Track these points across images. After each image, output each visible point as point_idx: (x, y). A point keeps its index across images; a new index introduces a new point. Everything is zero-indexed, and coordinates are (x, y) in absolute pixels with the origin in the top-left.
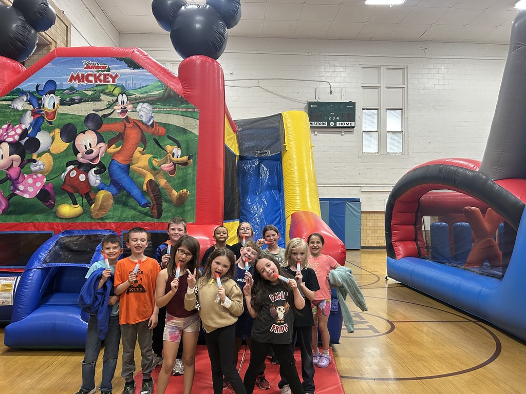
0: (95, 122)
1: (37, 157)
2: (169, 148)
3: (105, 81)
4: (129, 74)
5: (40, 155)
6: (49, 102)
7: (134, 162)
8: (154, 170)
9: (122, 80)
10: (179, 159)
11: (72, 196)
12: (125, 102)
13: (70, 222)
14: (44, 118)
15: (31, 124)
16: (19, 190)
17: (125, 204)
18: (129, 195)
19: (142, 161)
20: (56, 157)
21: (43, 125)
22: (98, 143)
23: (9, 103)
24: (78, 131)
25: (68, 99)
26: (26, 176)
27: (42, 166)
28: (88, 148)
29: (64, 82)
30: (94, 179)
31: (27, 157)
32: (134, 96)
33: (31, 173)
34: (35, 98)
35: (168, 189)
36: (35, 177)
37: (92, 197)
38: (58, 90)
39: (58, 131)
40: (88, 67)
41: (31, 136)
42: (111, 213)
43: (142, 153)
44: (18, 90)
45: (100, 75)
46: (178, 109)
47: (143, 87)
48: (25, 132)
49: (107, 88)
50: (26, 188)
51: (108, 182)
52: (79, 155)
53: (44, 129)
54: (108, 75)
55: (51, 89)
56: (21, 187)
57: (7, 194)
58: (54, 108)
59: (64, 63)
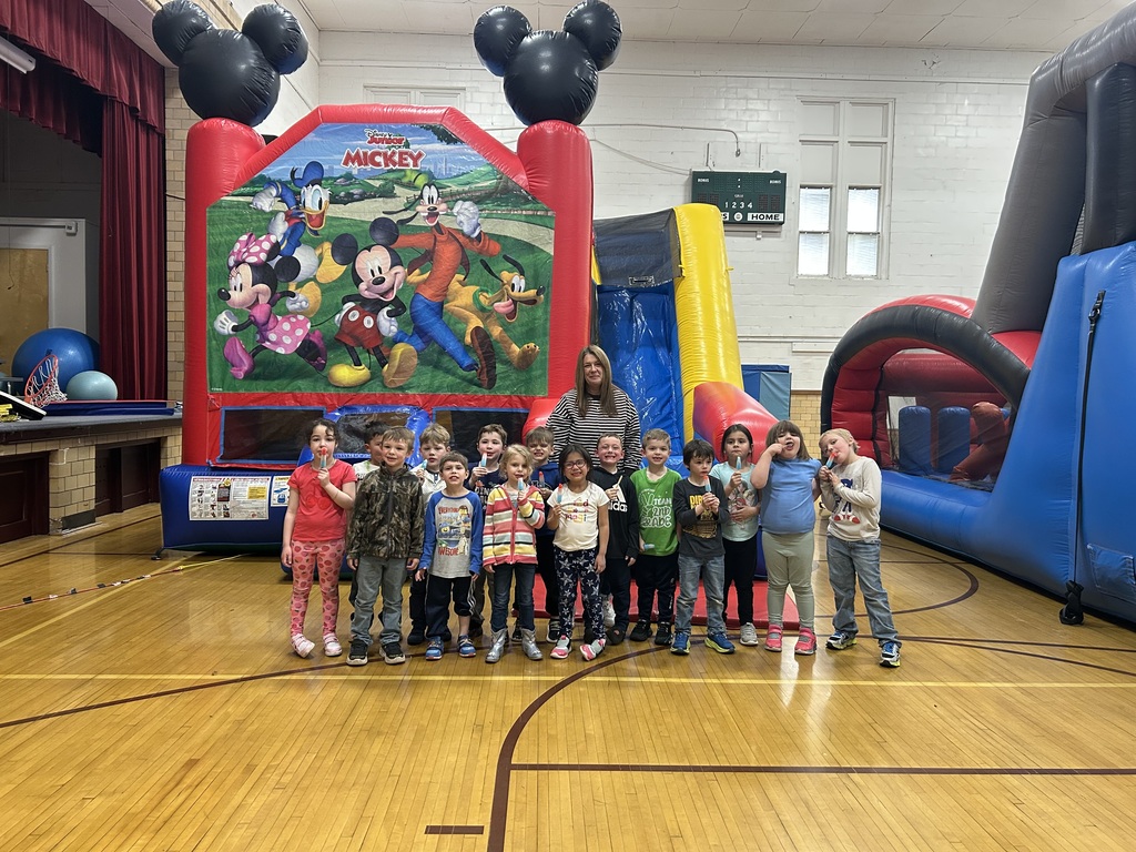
0: (386, 232)
1: (297, 289)
2: (505, 275)
3: (401, 164)
4: (441, 152)
5: (300, 285)
6: (313, 197)
7: (450, 298)
8: (483, 311)
9: (429, 161)
10: (522, 294)
11: (351, 351)
12: (435, 200)
13: (352, 393)
14: (305, 225)
15: (285, 235)
16: (269, 341)
17: (437, 366)
18: (443, 351)
19: (463, 296)
20: (326, 289)
21: (304, 236)
22: (392, 267)
23: (249, 199)
24: (360, 246)
25: (342, 194)
26: (279, 318)
27: (304, 303)
28: (377, 274)
29: (335, 165)
30: (388, 326)
31: (280, 288)
32: (448, 189)
33: (287, 314)
34: (290, 191)
35: (506, 342)
36: (293, 320)
37: (385, 354)
38: (327, 179)
39: (327, 246)
40: (373, 140)
41: (285, 253)
42: (414, 379)
43: (463, 284)
44: (263, 177)
45: (394, 153)
46: (520, 212)
47: (463, 174)
48: (276, 247)
49: (405, 176)
50: (280, 338)
51: (410, 330)
52: (363, 286)
53: (306, 243)
54: (406, 153)
55: (315, 174)
56: (273, 337)
57: (251, 348)
58: (320, 208)
59: (335, 133)
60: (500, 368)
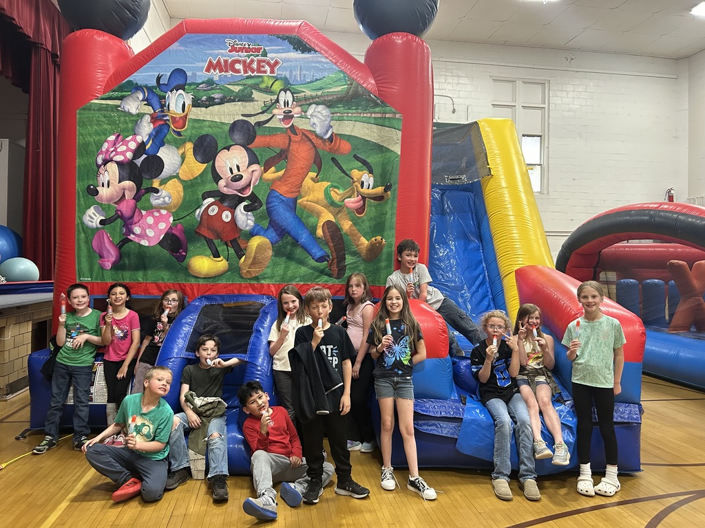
0: (245, 133)
1: (160, 185)
2: (355, 173)
3: (259, 71)
4: (296, 60)
5: (163, 182)
6: (177, 101)
7: (303, 194)
9: (285, 69)
10: (371, 191)
11: (210, 243)
12: (290, 103)
13: (210, 282)
14: (169, 126)
15: (150, 135)
16: (134, 234)
17: (290, 257)
18: (296, 243)
19: (314, 191)
20: (189, 185)
21: (168, 137)
22: (250, 164)
23: (117, 102)
24: (220, 146)
25: (204, 98)
26: (144, 212)
27: (167, 199)
28: (235, 172)
29: (198, 72)
30: (245, 219)
31: (145, 185)
32: (303, 94)
33: (151, 209)
34: (156, 95)
35: (355, 235)
36: (157, 214)
37: (242, 246)
38: (190, 85)
39: (189, 146)
40: (233, 49)
41: (151, 153)
42: (269, 270)
43: (315, 180)
44: (130, 82)
45: (252, 61)
46: (369, 115)
47: (317, 80)
48: (141, 148)
49: (263, 82)
50: (144, 230)
51: (265, 223)
52: (222, 183)
53: (169, 142)
54: (264, 61)
55: (179, 80)
56: (137, 230)
57: (117, 241)
58: (183, 111)
59: (198, 43)
60: (349, 259)
